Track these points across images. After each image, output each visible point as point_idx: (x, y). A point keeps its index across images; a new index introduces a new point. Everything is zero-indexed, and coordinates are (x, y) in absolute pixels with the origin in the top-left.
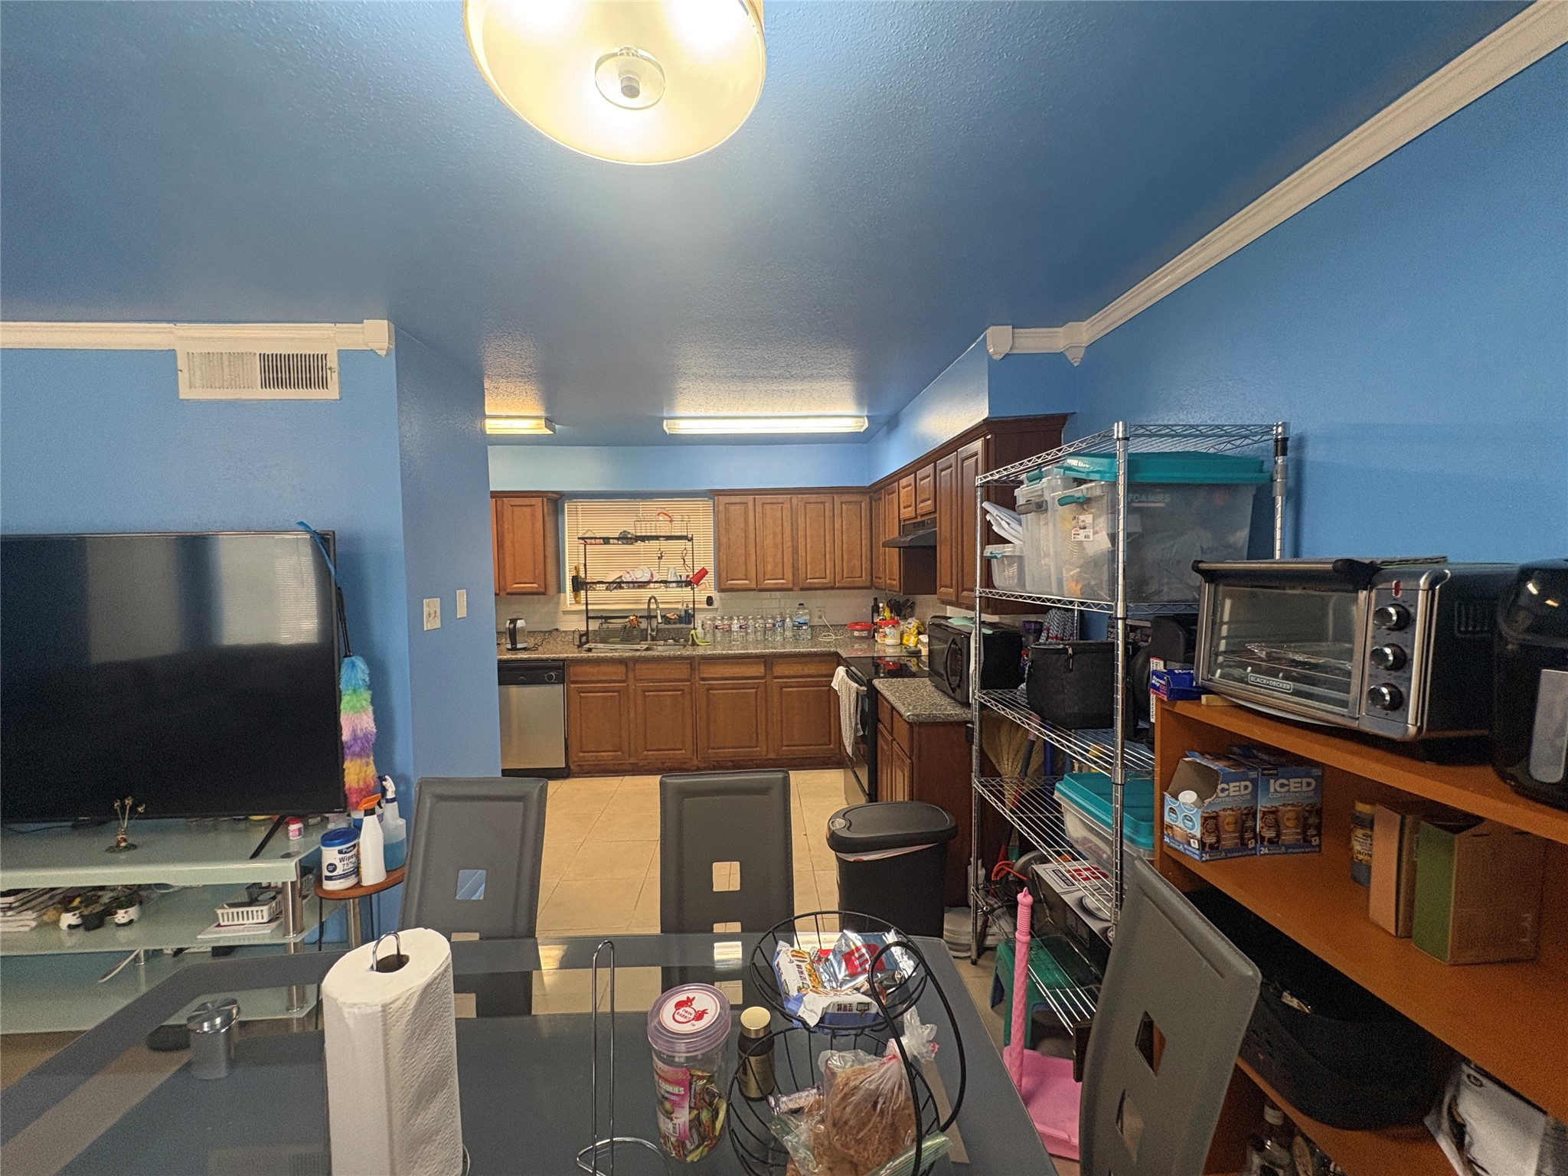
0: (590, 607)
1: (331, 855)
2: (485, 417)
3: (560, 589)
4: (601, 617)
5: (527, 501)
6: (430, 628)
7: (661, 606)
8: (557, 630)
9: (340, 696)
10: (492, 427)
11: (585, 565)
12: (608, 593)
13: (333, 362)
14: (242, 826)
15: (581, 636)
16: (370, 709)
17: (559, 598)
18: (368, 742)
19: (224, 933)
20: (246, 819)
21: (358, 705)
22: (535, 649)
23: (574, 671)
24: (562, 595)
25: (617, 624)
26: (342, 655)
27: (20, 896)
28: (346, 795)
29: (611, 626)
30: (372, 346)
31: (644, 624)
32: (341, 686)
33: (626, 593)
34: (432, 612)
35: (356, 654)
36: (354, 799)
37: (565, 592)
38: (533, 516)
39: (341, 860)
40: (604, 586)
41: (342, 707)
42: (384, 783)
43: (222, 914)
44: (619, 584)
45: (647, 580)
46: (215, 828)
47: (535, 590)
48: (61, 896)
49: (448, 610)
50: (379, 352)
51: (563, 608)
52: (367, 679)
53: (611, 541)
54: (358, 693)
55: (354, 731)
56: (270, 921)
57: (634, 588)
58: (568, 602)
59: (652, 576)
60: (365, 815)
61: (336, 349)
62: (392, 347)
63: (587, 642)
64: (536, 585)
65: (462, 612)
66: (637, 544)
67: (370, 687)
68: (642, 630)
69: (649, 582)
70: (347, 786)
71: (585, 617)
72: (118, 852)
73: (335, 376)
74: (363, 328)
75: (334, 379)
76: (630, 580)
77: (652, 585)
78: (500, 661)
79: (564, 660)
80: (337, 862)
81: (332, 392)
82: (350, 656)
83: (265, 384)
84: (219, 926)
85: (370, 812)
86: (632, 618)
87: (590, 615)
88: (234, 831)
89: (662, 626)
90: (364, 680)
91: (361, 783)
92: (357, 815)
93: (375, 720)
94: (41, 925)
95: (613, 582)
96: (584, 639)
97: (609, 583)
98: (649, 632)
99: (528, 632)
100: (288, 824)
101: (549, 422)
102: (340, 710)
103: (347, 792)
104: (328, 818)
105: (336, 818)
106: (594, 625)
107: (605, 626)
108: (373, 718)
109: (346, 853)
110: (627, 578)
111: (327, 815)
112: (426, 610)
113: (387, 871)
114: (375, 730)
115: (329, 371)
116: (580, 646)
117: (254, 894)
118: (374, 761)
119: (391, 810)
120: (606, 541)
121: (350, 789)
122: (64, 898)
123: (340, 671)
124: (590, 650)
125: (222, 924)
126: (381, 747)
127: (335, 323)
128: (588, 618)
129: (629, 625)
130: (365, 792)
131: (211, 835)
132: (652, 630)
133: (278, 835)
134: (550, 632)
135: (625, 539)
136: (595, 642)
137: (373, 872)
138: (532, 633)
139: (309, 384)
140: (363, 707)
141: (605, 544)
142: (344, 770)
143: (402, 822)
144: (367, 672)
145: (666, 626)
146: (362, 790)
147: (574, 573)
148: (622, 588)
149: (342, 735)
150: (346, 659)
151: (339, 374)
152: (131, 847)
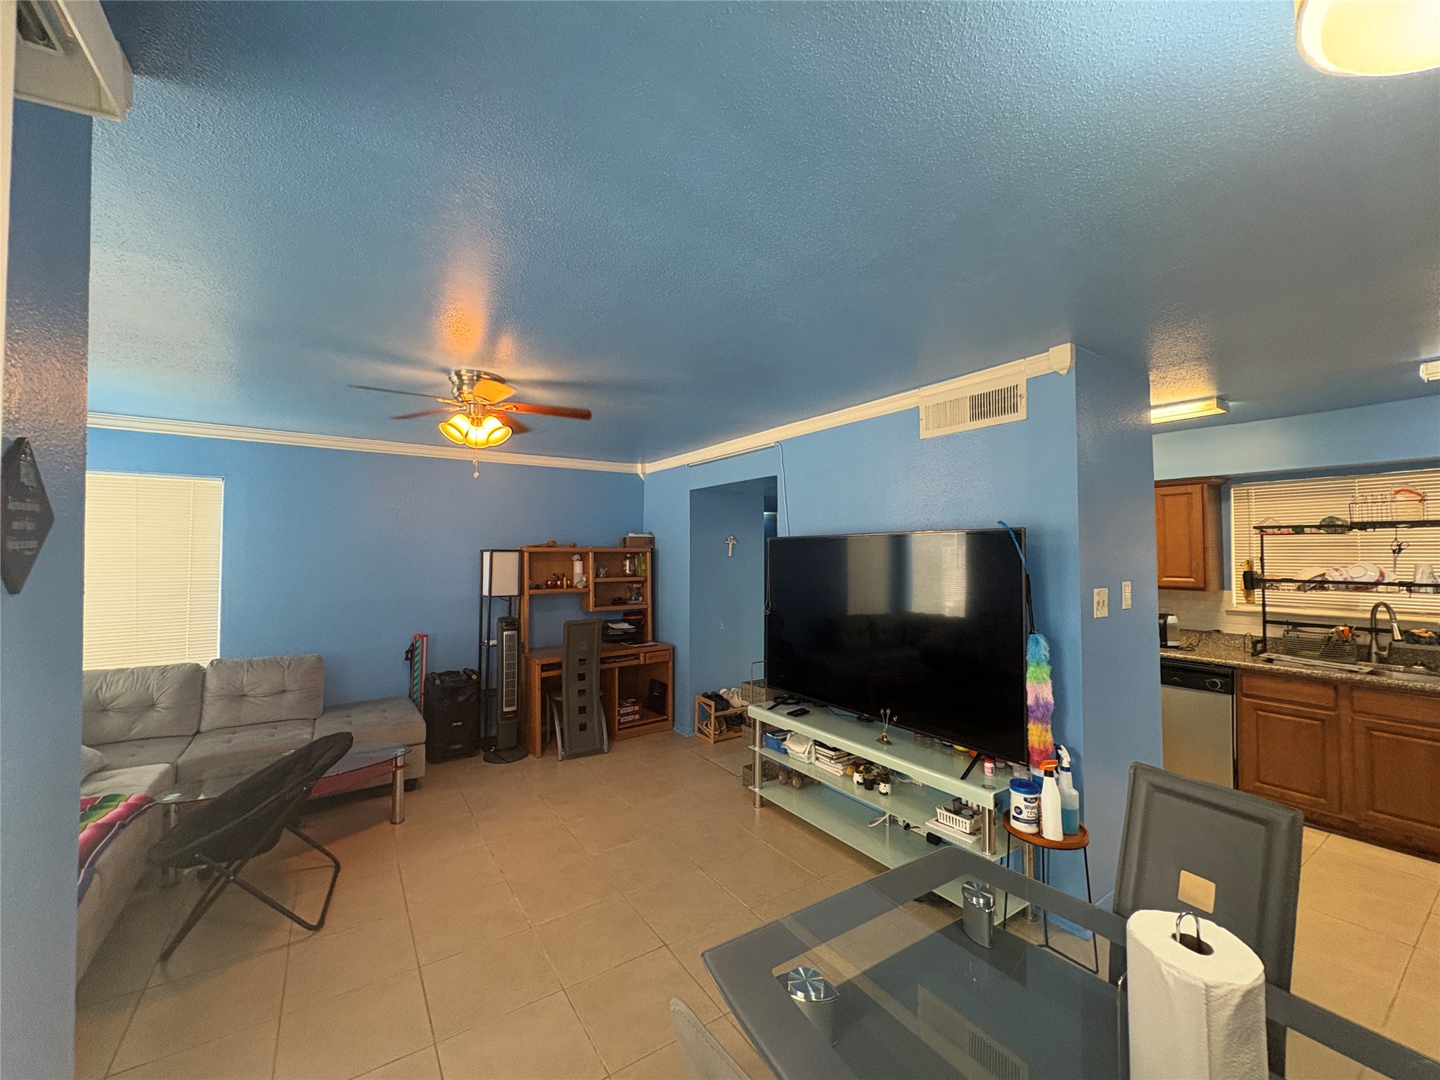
0: (1268, 609)
1: (1017, 799)
2: (1150, 407)
3: (1224, 584)
4: (1287, 623)
5: (1182, 489)
6: (1099, 616)
7: (1399, 617)
8: (1218, 631)
9: (1026, 667)
10: (1157, 416)
11: (1262, 559)
12: (1301, 594)
13: (1022, 390)
14: (949, 751)
15: (1255, 643)
16: (1050, 682)
17: (1222, 596)
18: (1048, 711)
19: (941, 828)
20: (952, 746)
21: (1040, 676)
22: (1191, 649)
23: (1247, 683)
24: (1225, 592)
25: (1317, 634)
26: (1029, 631)
27: (837, 753)
28: (1029, 752)
29: (1302, 635)
30: (1056, 368)
31: (1364, 639)
32: (1027, 658)
33: (1332, 595)
34: (1101, 601)
35: (1039, 632)
36: (1035, 758)
37: (1230, 589)
38: (1190, 505)
39: (1026, 807)
40: (1293, 586)
41: (1028, 675)
42: (1059, 751)
43: (940, 813)
44: (1321, 584)
45: (1373, 580)
46: (932, 746)
47: (1191, 585)
48: (853, 761)
49: (1114, 600)
50: (1061, 372)
51: (1225, 607)
52: (1048, 655)
53: (1307, 530)
54: (1041, 666)
55: (1036, 697)
56: (970, 834)
57: (1347, 589)
58: (1234, 601)
59: (1382, 575)
60: (1045, 775)
61: (1025, 379)
62: (1074, 364)
63: (1264, 651)
64: (1192, 580)
65: (1127, 602)
66: (1351, 533)
67: (1050, 663)
68: (1360, 647)
69: (1377, 584)
70: (1030, 745)
71: (1260, 621)
72: (883, 743)
73: (1024, 401)
74: (1048, 355)
75: (1022, 404)
76: (1341, 579)
77: (1381, 588)
78: (1163, 659)
79: (1233, 668)
80: (1023, 808)
81: (1021, 415)
82: (1034, 633)
83: (974, 417)
84: (937, 821)
85: (1049, 774)
86: (1341, 628)
87: (1267, 619)
88: (944, 753)
89: (1402, 645)
90: (1045, 656)
91: (1042, 746)
92: (1039, 773)
93: (1053, 693)
94: (845, 775)
95: (1310, 581)
96: (1259, 646)
97: (1304, 582)
98: (1374, 649)
99: (1181, 630)
100: (984, 761)
101: (1221, 400)
102: (1026, 678)
103: (1030, 750)
104: (1011, 767)
105: (1018, 769)
106: (1273, 632)
107: (1291, 634)
108: (1051, 690)
109: (1029, 802)
110: (1334, 576)
111: (1011, 764)
112: (1096, 599)
113: (1064, 834)
114: (1053, 702)
115: (1019, 398)
116: (1255, 654)
117: (959, 807)
118: (1052, 729)
119: (1066, 777)
120: (1299, 530)
121: (1032, 748)
122: (854, 762)
123: (1027, 644)
124: (1270, 661)
125: (939, 820)
126: (1056, 718)
127: (1025, 358)
128: (1265, 622)
129: (1335, 637)
130: (1045, 755)
131: (929, 751)
132: (1381, 648)
133: (976, 768)
134: (1209, 633)
135: (1330, 526)
136: (1277, 652)
137: (1053, 830)
138: (1184, 631)
139: (1003, 411)
140: (1044, 679)
141: (1297, 533)
142: (1028, 730)
143: (1075, 793)
144: (1048, 649)
145: (1409, 646)
146: (1042, 752)
147: (1246, 568)
148: (1327, 589)
149: (1027, 700)
150: (1031, 635)
151: (1027, 399)
152: (889, 743)
